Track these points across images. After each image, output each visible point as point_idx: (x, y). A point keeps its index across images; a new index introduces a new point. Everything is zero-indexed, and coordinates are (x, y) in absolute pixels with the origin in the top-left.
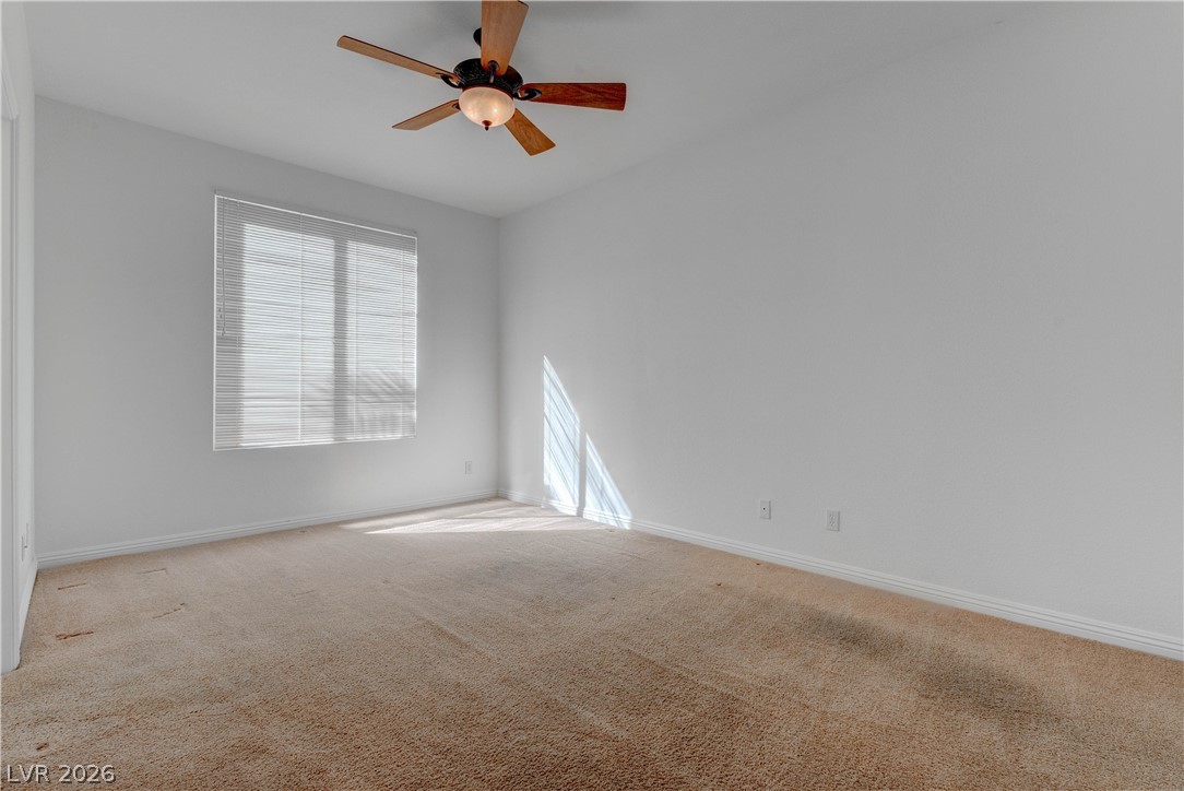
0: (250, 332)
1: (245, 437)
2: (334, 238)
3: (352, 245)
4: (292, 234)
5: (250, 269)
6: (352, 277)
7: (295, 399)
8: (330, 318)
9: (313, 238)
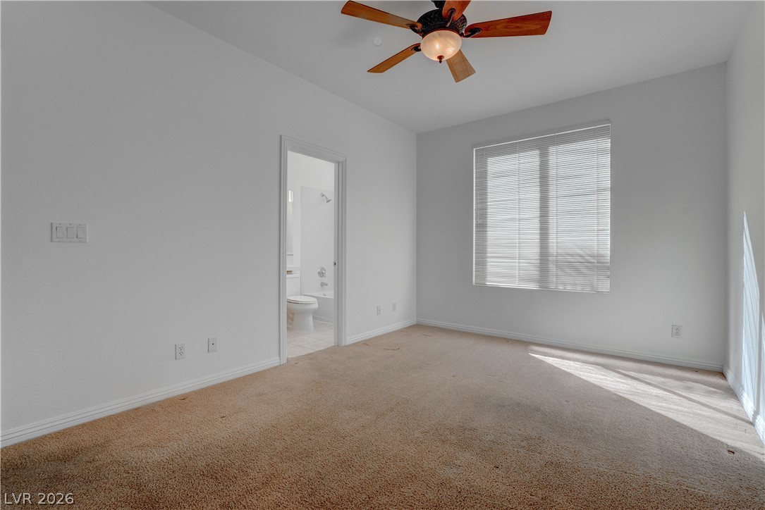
0: (491, 220)
1: (489, 279)
2: (539, 149)
3: (552, 149)
4: (513, 156)
5: (491, 183)
6: (552, 172)
7: (514, 258)
8: (537, 204)
9: (526, 154)
